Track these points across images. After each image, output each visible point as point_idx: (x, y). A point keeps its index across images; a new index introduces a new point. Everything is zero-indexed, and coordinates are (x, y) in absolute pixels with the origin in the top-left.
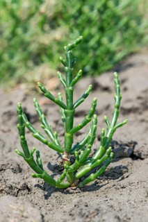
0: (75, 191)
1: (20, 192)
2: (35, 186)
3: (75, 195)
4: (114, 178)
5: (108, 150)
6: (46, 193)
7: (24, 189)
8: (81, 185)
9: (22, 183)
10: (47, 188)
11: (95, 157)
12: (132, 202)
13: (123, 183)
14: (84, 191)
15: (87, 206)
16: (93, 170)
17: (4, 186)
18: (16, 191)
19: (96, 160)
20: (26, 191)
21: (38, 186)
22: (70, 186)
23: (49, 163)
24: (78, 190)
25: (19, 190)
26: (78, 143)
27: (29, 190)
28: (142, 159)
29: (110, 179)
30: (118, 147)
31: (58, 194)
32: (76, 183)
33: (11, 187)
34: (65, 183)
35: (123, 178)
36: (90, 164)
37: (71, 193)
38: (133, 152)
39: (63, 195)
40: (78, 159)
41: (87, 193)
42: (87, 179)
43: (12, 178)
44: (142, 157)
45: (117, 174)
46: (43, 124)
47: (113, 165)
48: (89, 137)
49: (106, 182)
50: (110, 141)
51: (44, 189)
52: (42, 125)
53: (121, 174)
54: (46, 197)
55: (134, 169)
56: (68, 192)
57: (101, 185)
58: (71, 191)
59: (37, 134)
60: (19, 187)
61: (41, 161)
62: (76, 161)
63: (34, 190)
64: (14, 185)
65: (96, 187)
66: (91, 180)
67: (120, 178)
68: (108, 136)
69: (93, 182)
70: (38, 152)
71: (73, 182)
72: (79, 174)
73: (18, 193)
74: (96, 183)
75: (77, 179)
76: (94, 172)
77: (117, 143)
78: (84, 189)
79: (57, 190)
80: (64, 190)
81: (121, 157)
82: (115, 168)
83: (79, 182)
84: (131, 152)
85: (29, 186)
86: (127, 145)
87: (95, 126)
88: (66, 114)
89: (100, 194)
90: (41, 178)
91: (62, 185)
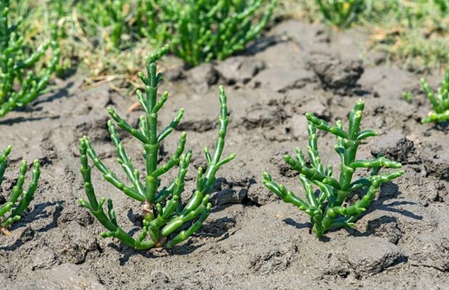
0: (161, 254)
1: (89, 254)
2: (109, 245)
3: (160, 259)
4: (215, 234)
5: (205, 199)
6: (123, 256)
7: (94, 250)
8: (169, 245)
9: (92, 241)
10: (125, 248)
11: (188, 207)
12: (230, 276)
13: (225, 244)
14: (172, 254)
15: (167, 282)
16: (185, 226)
17: (68, 246)
18: (83, 252)
19: (189, 211)
20: (97, 252)
21: (112, 245)
22: (154, 247)
23: (131, 210)
24: (165, 252)
25: (88, 251)
26: (165, 188)
27: (101, 250)
28: (259, 206)
29: (210, 236)
30: (227, 187)
31: (137, 258)
32: (162, 241)
33: (77, 248)
34: (149, 242)
35: (227, 236)
36: (182, 216)
37: (155, 257)
38: (247, 195)
39: (144, 259)
40: (161, 214)
41: (176, 257)
42: (176, 238)
43: (78, 234)
44: (259, 202)
45: (220, 229)
46: (121, 157)
47: (213, 217)
48: (175, 186)
49: (204, 240)
50: (211, 183)
51: (120, 250)
52: (119, 159)
53: (225, 229)
54: (122, 262)
55: (245, 221)
56: (151, 256)
57: (196, 245)
58: (156, 253)
59: (109, 175)
60: (87, 248)
61: (114, 213)
62: (159, 216)
63: (108, 250)
64: (80, 245)
65: (188, 249)
66: (181, 240)
67: (223, 236)
68: (208, 177)
69: (186, 241)
70: (110, 202)
71: (159, 241)
72: (166, 230)
73: (86, 255)
74: (190, 242)
75: (163, 236)
76: (186, 229)
77: (225, 182)
78: (174, 251)
79: (136, 252)
80: (146, 252)
81: (229, 204)
82: (217, 221)
83: (166, 242)
84: (243, 195)
85: (101, 244)
86: (240, 185)
87: (183, 170)
88: (146, 149)
89: (192, 260)
90: (115, 236)
91: (144, 246)
